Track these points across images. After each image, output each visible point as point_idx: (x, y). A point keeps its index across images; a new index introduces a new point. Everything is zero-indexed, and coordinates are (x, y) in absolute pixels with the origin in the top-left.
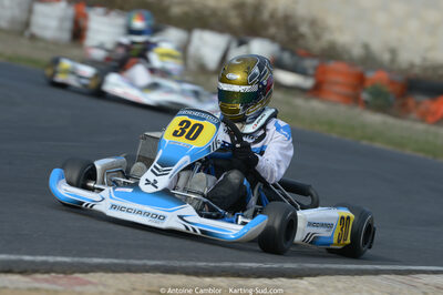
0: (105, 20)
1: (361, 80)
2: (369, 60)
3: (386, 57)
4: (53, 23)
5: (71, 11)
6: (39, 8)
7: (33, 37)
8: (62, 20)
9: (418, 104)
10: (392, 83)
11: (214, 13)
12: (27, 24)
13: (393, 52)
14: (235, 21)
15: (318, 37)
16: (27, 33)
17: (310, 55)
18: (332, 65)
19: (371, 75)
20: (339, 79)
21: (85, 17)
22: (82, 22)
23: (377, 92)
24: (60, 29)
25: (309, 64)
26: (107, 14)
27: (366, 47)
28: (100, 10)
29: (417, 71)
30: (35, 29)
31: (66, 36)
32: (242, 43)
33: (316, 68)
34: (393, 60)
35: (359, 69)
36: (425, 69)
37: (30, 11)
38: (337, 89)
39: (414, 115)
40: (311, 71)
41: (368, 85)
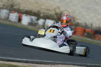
0: (26, 17)
1: (85, 31)
2: (86, 26)
3: (90, 26)
4: (14, 18)
5: (18, 15)
6: (11, 14)
7: (9, 21)
8: (16, 17)
9: (98, 36)
10: (92, 31)
11: (51, 15)
12: (8, 18)
13: (92, 25)
14: (55, 17)
15: (74, 21)
16: (8, 20)
17: (73, 25)
18: (78, 27)
19: (87, 30)
20: (80, 30)
21: (22, 16)
22: (21, 18)
23: (88, 34)
24: (16, 19)
25: (73, 27)
26: (26, 16)
27: (85, 23)
28: (25, 15)
29: (97, 29)
30: (10, 19)
31: (17, 21)
32: (57, 22)
33: (74, 28)
34: (92, 26)
35: (84, 28)
36: (99, 28)
37: (9, 15)
38: (79, 33)
39: (97, 39)
40: (73, 29)
41: (86, 32)
